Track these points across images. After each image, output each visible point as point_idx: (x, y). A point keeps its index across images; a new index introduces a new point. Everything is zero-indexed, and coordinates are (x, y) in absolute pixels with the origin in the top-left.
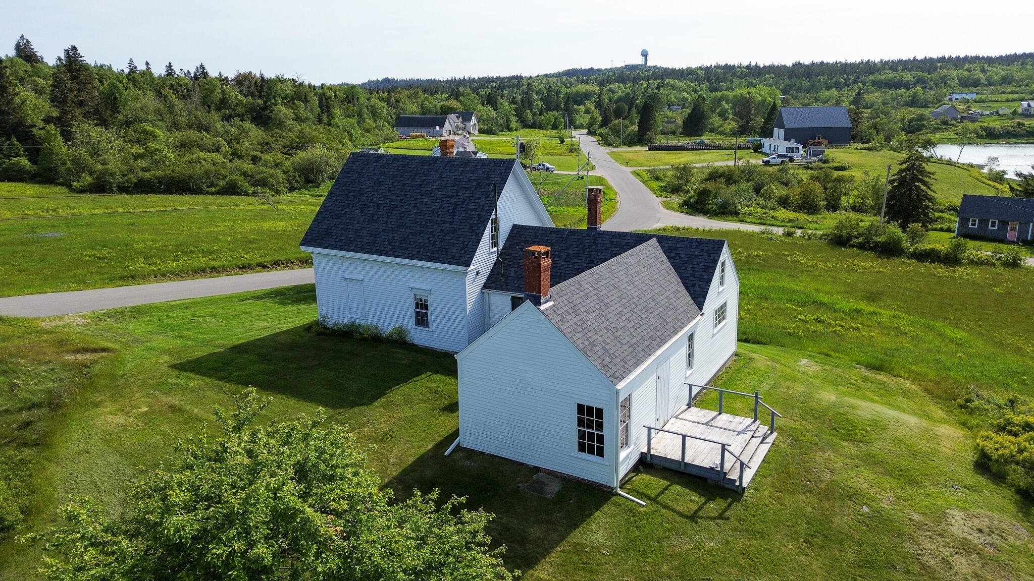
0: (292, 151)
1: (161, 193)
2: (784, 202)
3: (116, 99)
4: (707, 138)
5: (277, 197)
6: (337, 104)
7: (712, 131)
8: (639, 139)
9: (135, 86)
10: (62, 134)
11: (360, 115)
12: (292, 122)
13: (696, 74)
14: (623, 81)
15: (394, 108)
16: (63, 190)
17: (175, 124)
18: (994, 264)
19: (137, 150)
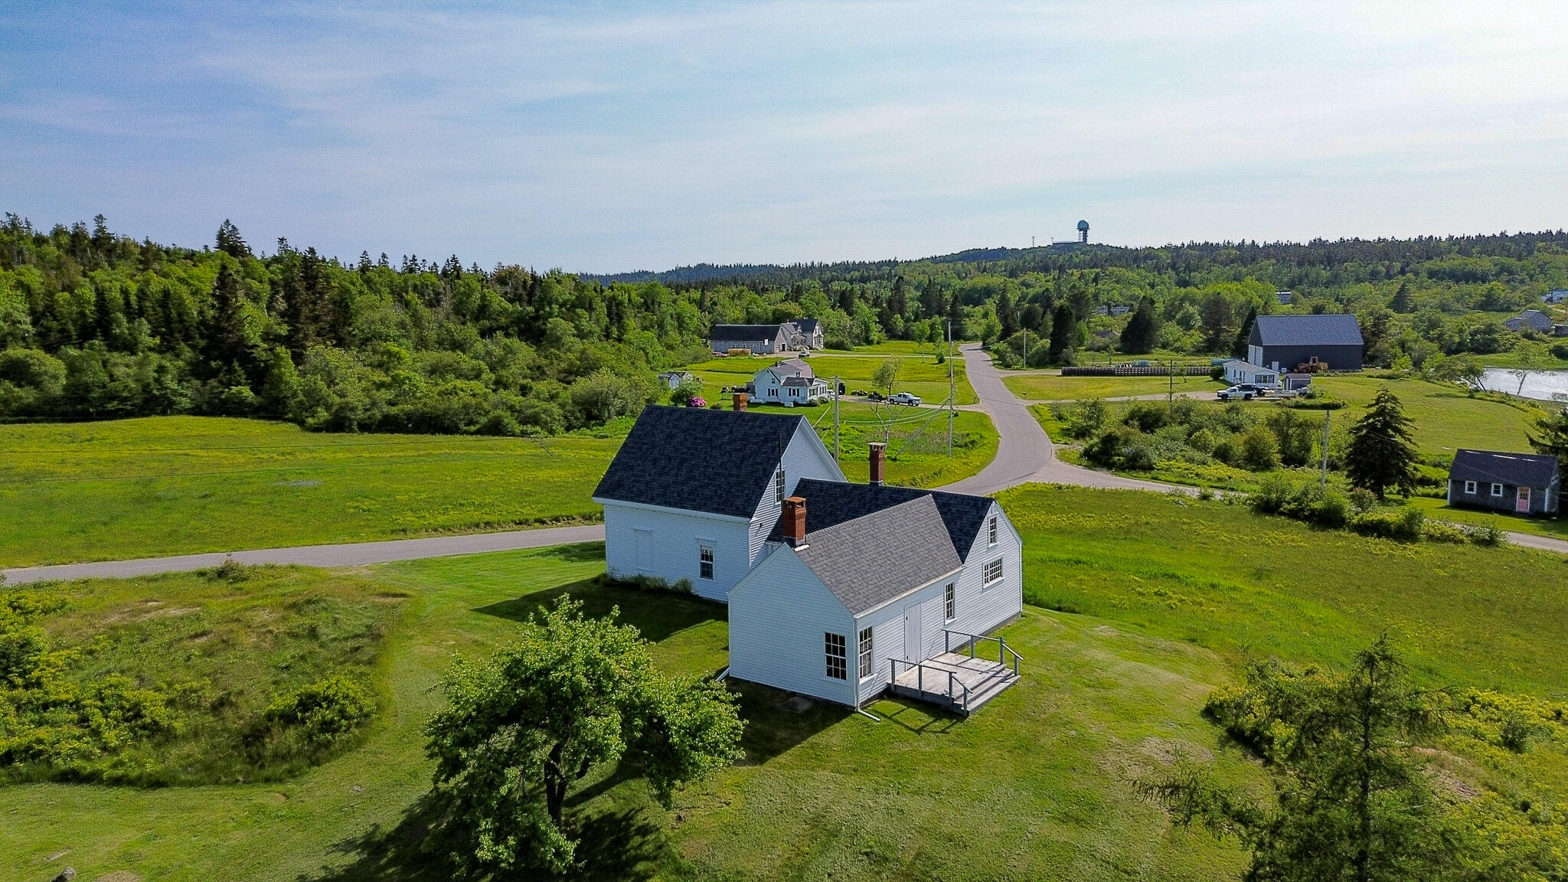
0: (571, 378)
1: (408, 432)
2: (1223, 455)
3: (347, 306)
4: (1154, 358)
5: (551, 439)
6: (630, 312)
7: (1164, 346)
8: (1052, 358)
9: (370, 288)
10: (293, 359)
11: (661, 326)
12: (572, 339)
13: (1158, 258)
14: (1046, 269)
15: (709, 313)
16: (294, 427)
17: (422, 340)
18: (1462, 542)
19: (379, 376)
